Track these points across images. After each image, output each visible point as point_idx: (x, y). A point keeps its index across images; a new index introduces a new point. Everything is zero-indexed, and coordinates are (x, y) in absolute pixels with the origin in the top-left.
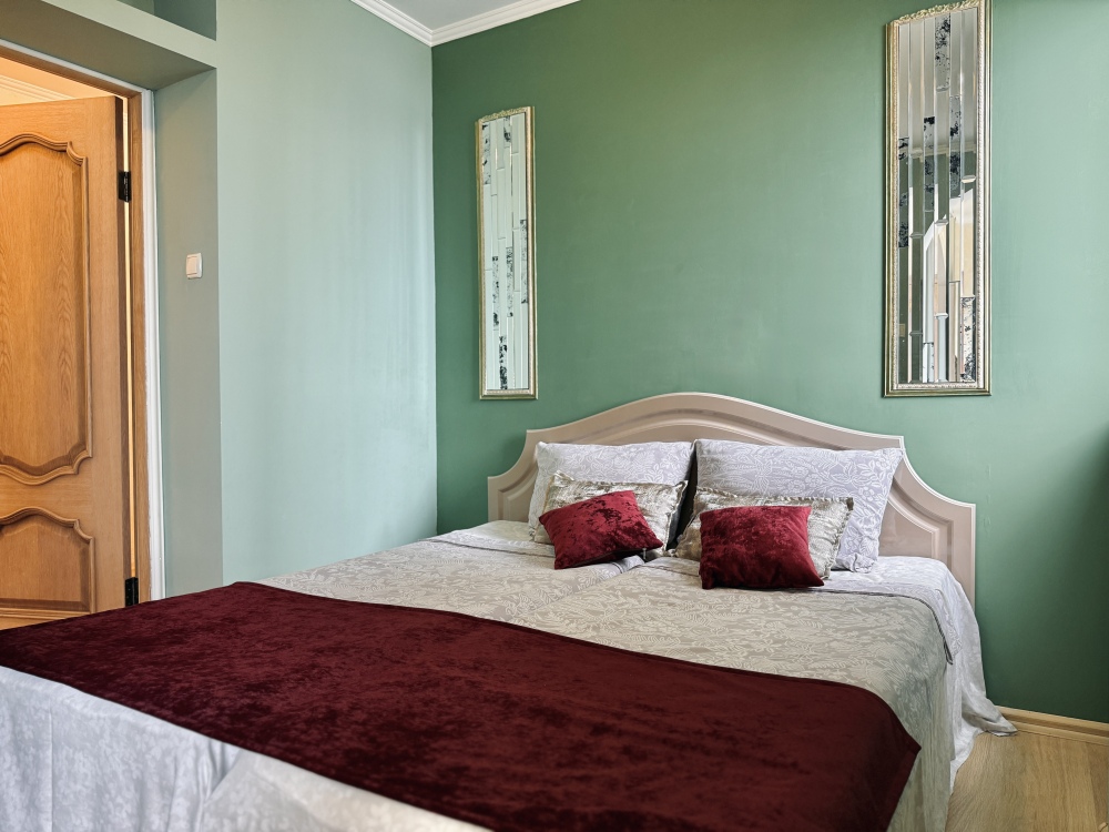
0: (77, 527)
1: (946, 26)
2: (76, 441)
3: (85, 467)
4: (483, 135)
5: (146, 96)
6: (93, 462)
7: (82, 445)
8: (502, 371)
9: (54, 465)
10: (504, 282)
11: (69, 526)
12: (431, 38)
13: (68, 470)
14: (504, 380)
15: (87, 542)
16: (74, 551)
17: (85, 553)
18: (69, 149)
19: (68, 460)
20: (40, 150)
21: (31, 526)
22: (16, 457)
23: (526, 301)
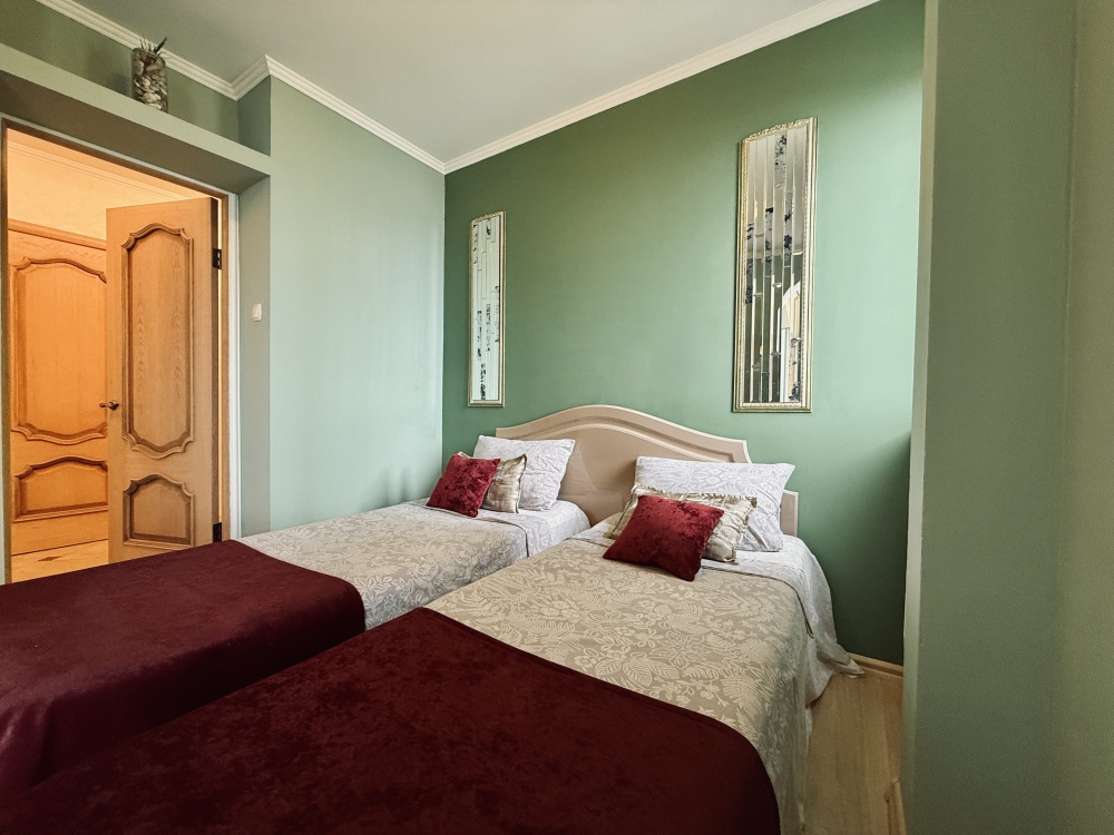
0: (183, 487)
1: (784, 140)
2: (184, 429)
3: (189, 447)
4: (474, 231)
5: (232, 197)
6: (194, 444)
7: (187, 433)
8: (483, 388)
9: (171, 445)
10: (484, 328)
11: (179, 487)
12: (445, 168)
13: (179, 450)
14: (483, 393)
15: (190, 498)
16: (182, 503)
17: (189, 505)
18: (182, 234)
19: (179, 443)
20: (164, 234)
21: (156, 486)
22: (147, 439)
23: (498, 340)
